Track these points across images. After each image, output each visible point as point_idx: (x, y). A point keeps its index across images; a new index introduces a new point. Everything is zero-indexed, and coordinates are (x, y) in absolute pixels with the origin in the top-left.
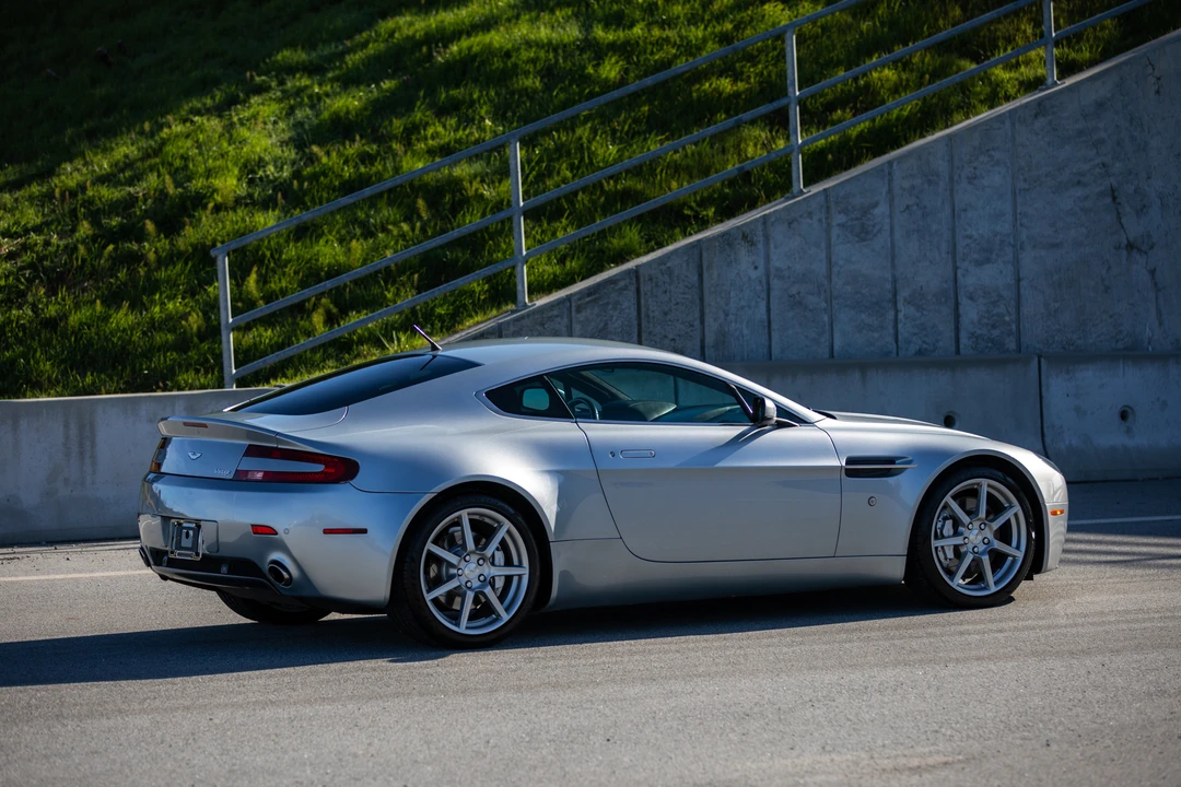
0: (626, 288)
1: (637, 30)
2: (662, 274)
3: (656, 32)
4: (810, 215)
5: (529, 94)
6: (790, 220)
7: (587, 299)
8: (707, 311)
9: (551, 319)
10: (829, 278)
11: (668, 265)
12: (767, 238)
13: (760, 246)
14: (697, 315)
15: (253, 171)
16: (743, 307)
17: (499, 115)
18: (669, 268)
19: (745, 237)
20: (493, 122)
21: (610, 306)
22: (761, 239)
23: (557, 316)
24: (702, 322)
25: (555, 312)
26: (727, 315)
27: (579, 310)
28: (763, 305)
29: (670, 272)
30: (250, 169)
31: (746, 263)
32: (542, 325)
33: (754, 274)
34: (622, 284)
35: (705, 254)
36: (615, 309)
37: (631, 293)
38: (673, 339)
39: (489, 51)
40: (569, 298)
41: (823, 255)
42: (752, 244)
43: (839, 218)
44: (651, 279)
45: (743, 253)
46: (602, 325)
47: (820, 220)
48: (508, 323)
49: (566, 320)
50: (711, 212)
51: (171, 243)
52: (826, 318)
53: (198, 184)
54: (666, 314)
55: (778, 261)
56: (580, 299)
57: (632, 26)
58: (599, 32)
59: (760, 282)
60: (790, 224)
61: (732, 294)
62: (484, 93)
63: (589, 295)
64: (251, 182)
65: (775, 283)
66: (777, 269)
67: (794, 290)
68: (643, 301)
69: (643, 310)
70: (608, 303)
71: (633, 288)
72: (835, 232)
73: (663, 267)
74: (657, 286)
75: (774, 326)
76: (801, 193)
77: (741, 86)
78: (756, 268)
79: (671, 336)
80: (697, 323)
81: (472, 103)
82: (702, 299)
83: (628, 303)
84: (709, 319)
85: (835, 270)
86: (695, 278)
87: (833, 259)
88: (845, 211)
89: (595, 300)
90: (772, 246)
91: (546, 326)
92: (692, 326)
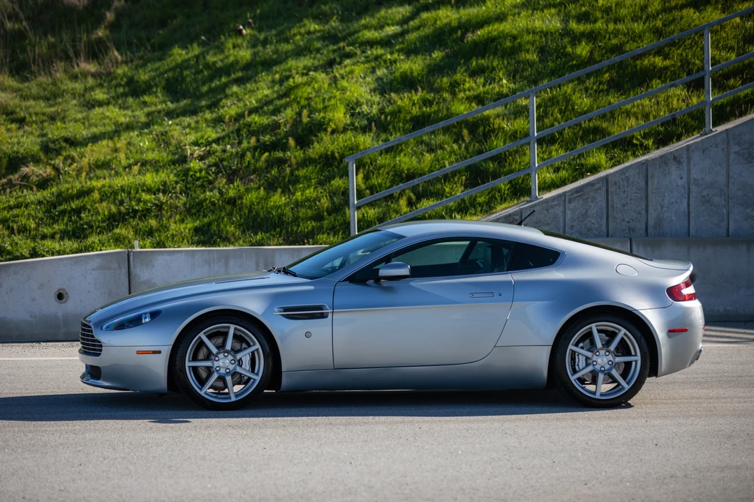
0: (600, 189)
1: (599, 25)
2: (623, 180)
3: (611, 27)
4: (717, 146)
5: (531, 64)
6: (703, 148)
7: (576, 195)
8: (650, 204)
9: (552, 207)
10: (728, 186)
11: (627, 175)
12: (689, 159)
13: (685, 165)
14: (644, 206)
15: (353, 108)
16: (672, 203)
17: (512, 76)
18: (627, 177)
19: (675, 158)
20: (508, 81)
21: (590, 200)
22: (685, 160)
23: (556, 205)
24: (647, 211)
25: (556, 203)
26: (662, 208)
27: (570, 202)
28: (685, 201)
29: (627, 179)
30: (352, 108)
31: (675, 176)
32: (547, 210)
33: (680, 182)
34: (597, 186)
35: (650, 169)
36: (592, 202)
37: (603, 192)
38: (628, 222)
39: (503, 36)
40: (564, 194)
41: (724, 172)
42: (680, 163)
43: (735, 148)
44: (615, 184)
45: (673, 168)
46: (584, 211)
47: (723, 149)
48: (526, 208)
49: (562, 208)
50: (650, 142)
51: (304, 153)
52: (725, 211)
53: (318, 116)
54: (624, 206)
55: (695, 174)
56: (571, 195)
57: (595, 21)
58: (573, 25)
59: (684, 187)
60: (704, 151)
61: (666, 194)
62: (501, 63)
63: (577, 192)
64: (352, 115)
65: (693, 188)
66: (695, 180)
67: (705, 193)
68: (610, 198)
69: (610, 203)
70: (588, 198)
71: (604, 189)
72: (732, 157)
73: (623, 176)
74: (619, 188)
75: (692, 215)
76: (711, 131)
77: (667, 63)
78: (681, 178)
79: (627, 220)
80: (643, 212)
81: (494, 69)
82: (647, 197)
83: (601, 198)
84: (651, 210)
85: (732, 180)
86: (643, 184)
87: (731, 174)
88: (738, 144)
89: (580, 196)
90: (692, 165)
91: (550, 211)
92: (640, 213)
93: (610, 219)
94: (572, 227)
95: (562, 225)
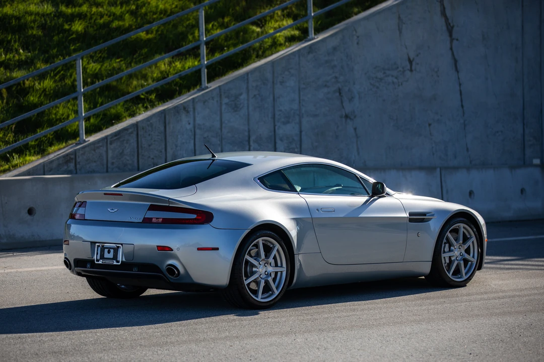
0: (132, 133)
1: (84, 8)
2: (148, 126)
3: (94, 9)
4: (213, 98)
5: (38, 38)
6: (204, 100)
7: (115, 138)
8: (168, 145)
9: (98, 148)
10: (221, 129)
11: (151, 121)
12: (194, 109)
13: (191, 113)
14: (164, 146)
16: (183, 143)
17: (26, 47)
18: (151, 123)
19: (185, 108)
20: (24, 51)
21: (125, 142)
22: (192, 109)
23: (101, 146)
24: (166, 149)
25: (100, 144)
26: (176, 146)
27: (111, 144)
28: (192, 142)
29: (151, 125)
31: (185, 122)
32: (94, 150)
33: (189, 127)
34: (130, 131)
35: (167, 117)
36: (127, 143)
37: (134, 135)
38: (153, 159)
40: (106, 137)
41: (218, 118)
42: (188, 112)
43: (225, 100)
44: (143, 129)
45: (184, 116)
46: (121, 150)
47: (217, 101)
49: (105, 149)
54: (150, 146)
55: (199, 121)
56: (111, 138)
57: (80, 6)
58: (63, 9)
59: (191, 131)
60: (204, 103)
61: (179, 136)
63: (116, 136)
65: (198, 131)
66: (199, 125)
67: (206, 135)
68: (139, 140)
69: (140, 144)
70: (124, 140)
71: (135, 133)
72: (224, 107)
73: (149, 123)
74: (146, 132)
76: (207, 88)
77: (150, 36)
78: (189, 124)
79: (152, 157)
80: (163, 151)
82: (165, 139)
83: (133, 140)
84: (169, 149)
85: (223, 125)
86: (162, 128)
87: (223, 120)
88: (228, 97)
89: (118, 139)
90: (196, 113)
91: (96, 151)
92: (161, 152)
93: (140, 156)
94: (113, 163)
95: (105, 161)
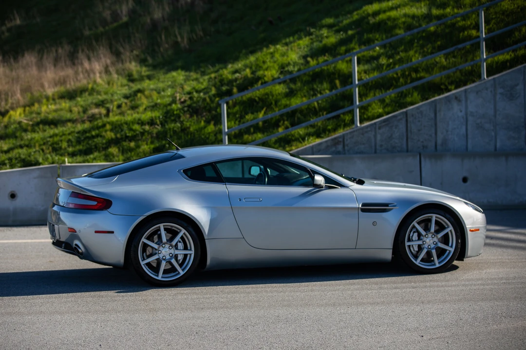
0: (401, 119)
1: (448, 10)
2: (418, 113)
4: (487, 89)
6: (478, 91)
7: (383, 124)
8: (438, 130)
9: (366, 132)
10: (495, 116)
12: (466, 99)
13: (463, 102)
14: (434, 131)
16: (455, 128)
18: (421, 111)
19: (456, 98)
21: (394, 127)
22: (464, 99)
23: (370, 131)
24: (436, 134)
25: (369, 129)
26: (447, 131)
27: (379, 128)
28: (464, 128)
29: (421, 113)
31: (457, 110)
32: (363, 134)
33: (460, 114)
34: (399, 117)
35: (437, 105)
36: (396, 128)
37: (404, 121)
38: (423, 142)
40: (375, 123)
41: (492, 107)
42: (460, 101)
43: (500, 91)
44: (413, 116)
45: (455, 105)
46: (390, 134)
47: (491, 91)
48: (347, 133)
49: (373, 133)
50: (453, 86)
52: (493, 134)
53: (260, 73)
54: (419, 130)
55: (471, 108)
56: (380, 125)
57: (447, 8)
58: (434, 11)
59: (463, 117)
60: (477, 93)
61: (450, 123)
62: (381, 36)
63: (385, 121)
64: (281, 72)
65: (470, 118)
66: (471, 112)
67: (478, 121)
68: (409, 125)
69: (409, 129)
71: (404, 120)
72: (498, 96)
73: (418, 111)
74: (415, 118)
75: (469, 136)
76: (485, 79)
78: (461, 111)
79: (421, 140)
80: (433, 135)
81: (374, 40)
82: (436, 124)
83: (402, 126)
84: (439, 134)
85: (498, 113)
86: (432, 115)
87: (497, 108)
88: (503, 87)
89: (387, 124)
90: (469, 102)
91: (365, 135)
92: (431, 136)
93: (409, 140)
94: (381, 146)
95: (373, 144)
